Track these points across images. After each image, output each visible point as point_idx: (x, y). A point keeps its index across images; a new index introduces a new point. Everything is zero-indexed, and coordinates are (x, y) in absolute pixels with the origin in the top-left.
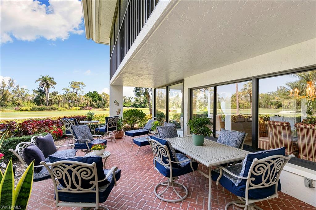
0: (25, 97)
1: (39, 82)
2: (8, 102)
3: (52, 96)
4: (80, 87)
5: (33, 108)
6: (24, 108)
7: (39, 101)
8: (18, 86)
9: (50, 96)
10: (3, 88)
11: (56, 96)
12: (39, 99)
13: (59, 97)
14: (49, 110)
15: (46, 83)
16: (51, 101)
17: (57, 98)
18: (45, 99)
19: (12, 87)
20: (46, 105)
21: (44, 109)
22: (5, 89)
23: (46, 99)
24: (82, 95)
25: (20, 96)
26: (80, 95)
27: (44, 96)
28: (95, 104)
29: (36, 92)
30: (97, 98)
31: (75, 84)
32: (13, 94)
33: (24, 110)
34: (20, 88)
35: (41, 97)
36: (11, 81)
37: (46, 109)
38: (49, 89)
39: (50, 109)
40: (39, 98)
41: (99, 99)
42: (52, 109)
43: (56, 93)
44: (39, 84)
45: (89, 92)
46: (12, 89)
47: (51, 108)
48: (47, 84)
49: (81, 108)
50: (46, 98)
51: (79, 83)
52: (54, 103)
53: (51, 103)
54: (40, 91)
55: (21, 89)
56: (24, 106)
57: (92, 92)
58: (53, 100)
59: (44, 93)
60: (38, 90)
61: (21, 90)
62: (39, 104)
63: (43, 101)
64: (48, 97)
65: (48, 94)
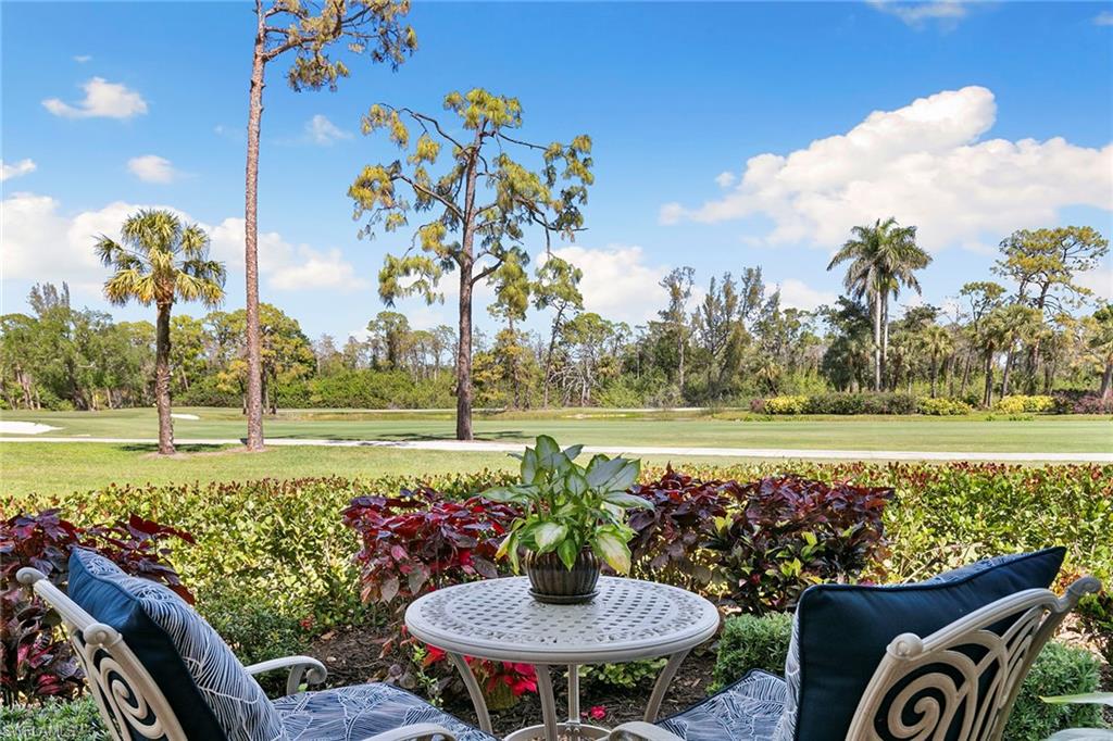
0: (799, 349)
1: (847, 263)
2: (741, 374)
3: (904, 333)
4: (1069, 262)
5: (812, 400)
6: (781, 401)
7: (841, 366)
8: (774, 301)
9: (894, 337)
10: (729, 314)
11: (920, 335)
12: (845, 355)
13: (934, 335)
14: (882, 413)
15: (875, 264)
16: (898, 360)
17: (923, 345)
18: (868, 354)
19: (757, 310)
20: (871, 383)
21: (859, 403)
22: (735, 318)
23: (874, 354)
24: (1078, 314)
25: (782, 350)
26: (1063, 319)
29: (835, 318)
31: (1032, 251)
32: (758, 338)
33: (781, 412)
34: (781, 308)
35: (853, 345)
36: (753, 281)
37: (868, 405)
38: (891, 295)
39: (886, 408)
40: (846, 349)
42: (897, 404)
43: (922, 316)
44: (845, 274)
46: (755, 314)
47: (892, 403)
48: (884, 271)
49: (1062, 399)
50: (874, 347)
51: (1059, 237)
52: (909, 374)
53: (895, 374)
54: (852, 310)
55: (787, 311)
56: (796, 392)
58: (907, 358)
59: (868, 324)
60: (841, 308)
61: (784, 316)
62: (841, 383)
63: (860, 363)
64: (882, 344)
65: (882, 325)
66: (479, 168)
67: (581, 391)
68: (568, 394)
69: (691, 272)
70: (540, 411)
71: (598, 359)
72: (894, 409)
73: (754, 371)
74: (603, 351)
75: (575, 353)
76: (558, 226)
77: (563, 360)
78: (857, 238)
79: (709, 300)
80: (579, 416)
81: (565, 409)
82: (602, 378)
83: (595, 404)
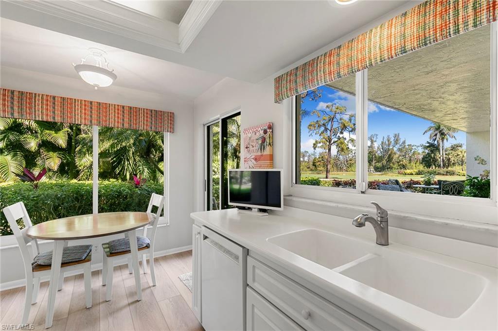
0: (413, 156)
1: (429, 133)
2: (393, 163)
3: (451, 151)
5: (419, 171)
6: (408, 171)
7: (428, 161)
8: (404, 142)
9: (447, 153)
10: (389, 146)
11: (457, 152)
12: (429, 158)
13: (462, 152)
14: (444, 175)
15: (439, 132)
16: (449, 160)
17: (458, 155)
18: (438, 158)
20: (439, 166)
21: (435, 172)
22: (391, 147)
23: (440, 158)
25: (407, 156)
27: (437, 154)
29: (426, 148)
32: (399, 153)
33: (408, 174)
34: (406, 144)
35: (433, 155)
36: (397, 137)
37: (438, 173)
38: (445, 140)
39: (445, 174)
40: (430, 156)
43: (457, 146)
44: (429, 135)
46: (398, 146)
47: (447, 172)
48: (442, 134)
50: (440, 156)
52: (453, 164)
53: (448, 164)
54: (431, 145)
55: (408, 145)
56: (412, 168)
58: (453, 159)
59: (438, 149)
60: (428, 145)
61: (407, 147)
62: (429, 166)
63: (435, 160)
64: (443, 155)
65: (443, 149)
66: (335, 120)
67: (343, 168)
68: (339, 168)
69: (377, 135)
70: (333, 173)
71: (348, 159)
72: (448, 174)
73: (398, 162)
74: (349, 157)
76: (352, 131)
78: (433, 125)
79: (382, 143)
81: (339, 173)
82: (349, 164)
83: (347, 171)
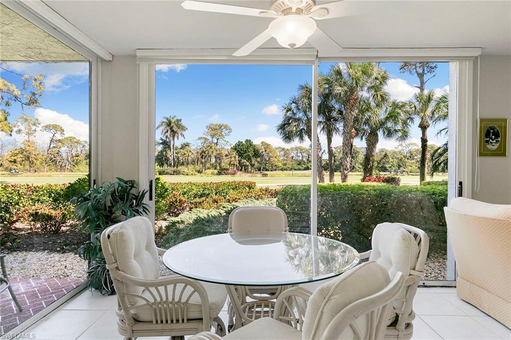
1: (162, 128)
3: (180, 150)
4: (223, 133)
7: (161, 159)
9: (177, 151)
11: (184, 151)
12: (162, 156)
13: (188, 151)
14: (171, 174)
15: (170, 129)
16: (178, 158)
17: (185, 154)
18: (169, 156)
20: (170, 165)
21: (164, 172)
23: (171, 156)
26: (222, 149)
27: (168, 152)
28: (248, 164)
30: (251, 153)
31: (214, 129)
35: (165, 153)
38: (176, 138)
40: (162, 154)
41: (255, 154)
43: (186, 145)
44: (161, 131)
45: (239, 142)
47: (174, 172)
48: (173, 131)
49: (220, 171)
50: (171, 154)
51: (220, 126)
53: (178, 163)
54: (164, 142)
57: (244, 142)
58: (181, 158)
59: (169, 147)
60: (161, 141)
62: (162, 165)
63: (167, 159)
64: (173, 153)
65: (173, 147)
67: (65, 166)
68: (59, 167)
70: (42, 173)
71: (74, 154)
72: (175, 173)
75: (64, 150)
77: (58, 153)
78: (165, 120)
80: (61, 176)
81: (58, 173)
82: (75, 161)
83: (72, 171)
